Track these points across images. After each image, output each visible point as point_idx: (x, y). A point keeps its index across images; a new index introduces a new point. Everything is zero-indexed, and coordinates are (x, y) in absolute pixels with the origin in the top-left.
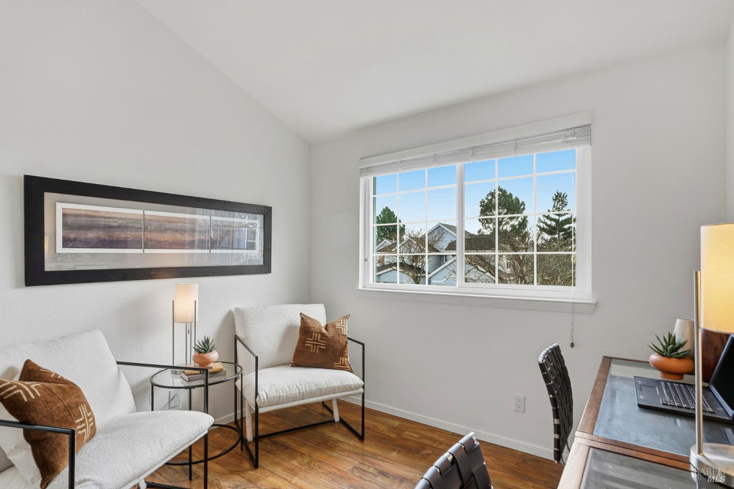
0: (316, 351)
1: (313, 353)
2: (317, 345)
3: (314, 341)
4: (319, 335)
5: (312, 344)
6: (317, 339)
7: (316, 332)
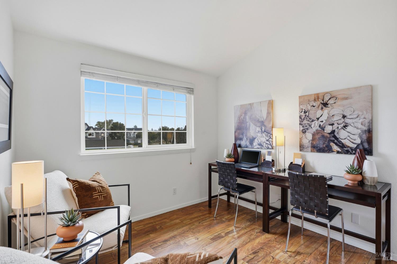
0: (102, 199)
1: (101, 201)
2: (101, 195)
3: (99, 193)
4: (100, 187)
5: (98, 195)
6: (100, 191)
7: (97, 187)
